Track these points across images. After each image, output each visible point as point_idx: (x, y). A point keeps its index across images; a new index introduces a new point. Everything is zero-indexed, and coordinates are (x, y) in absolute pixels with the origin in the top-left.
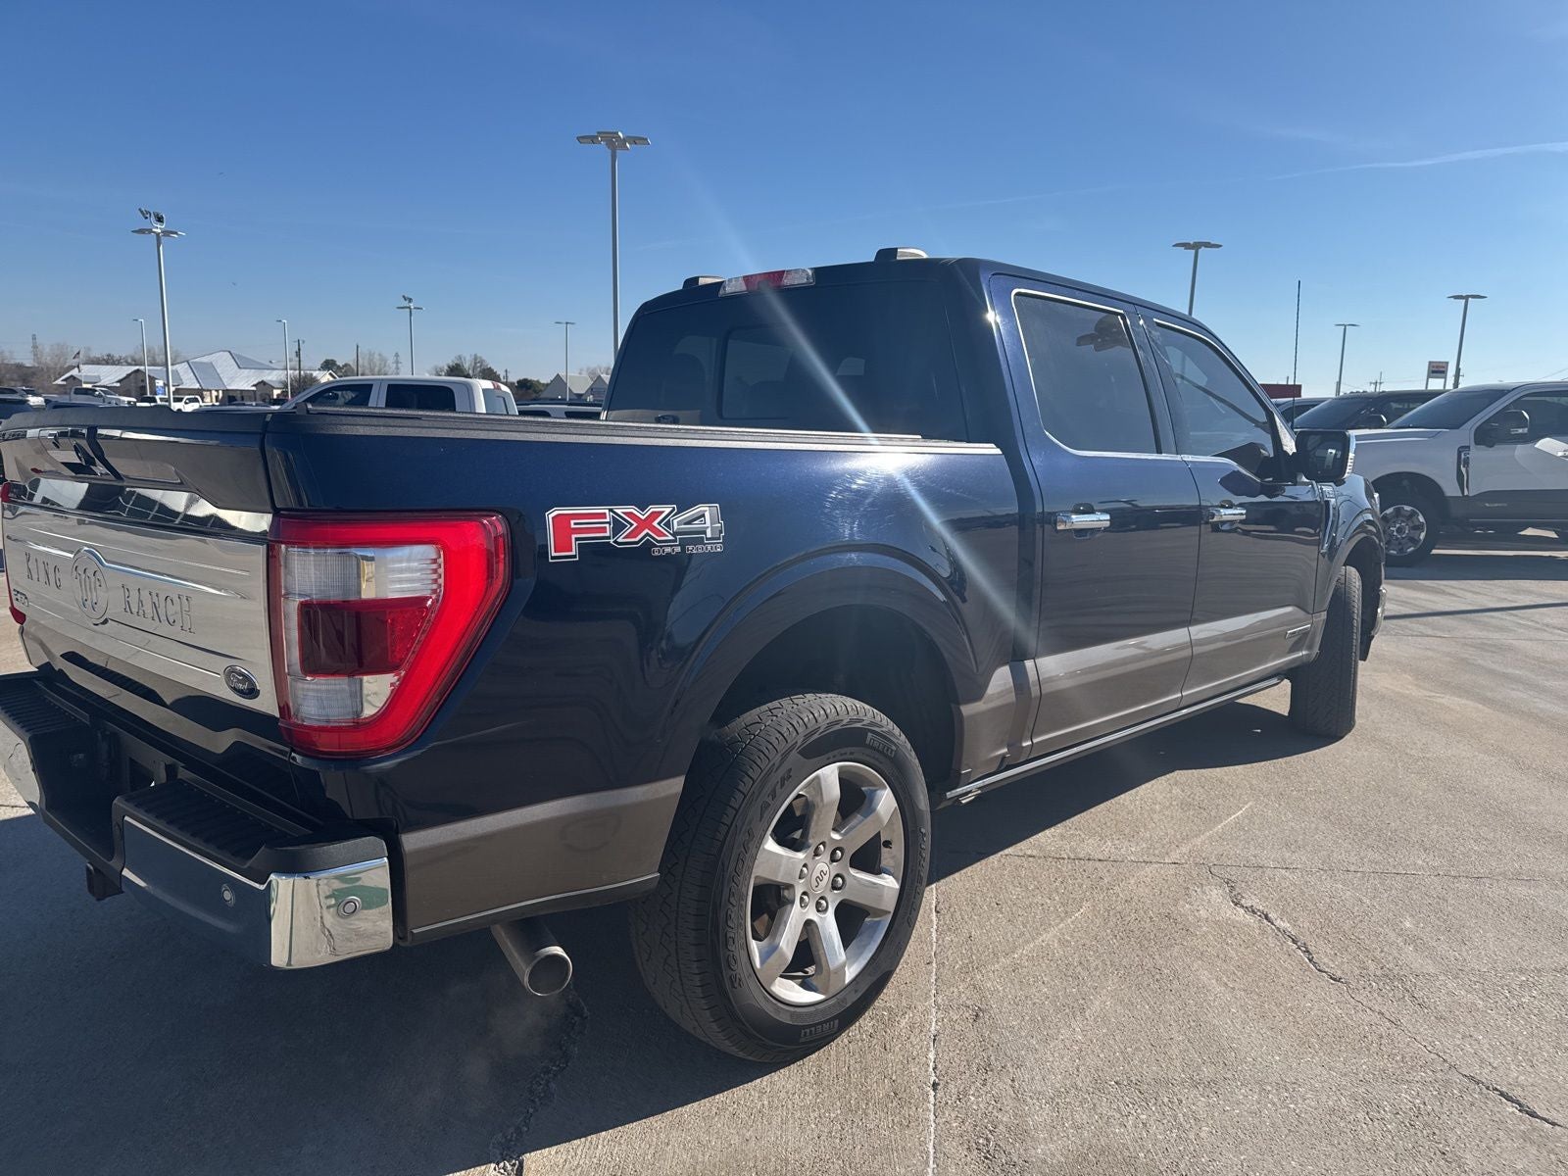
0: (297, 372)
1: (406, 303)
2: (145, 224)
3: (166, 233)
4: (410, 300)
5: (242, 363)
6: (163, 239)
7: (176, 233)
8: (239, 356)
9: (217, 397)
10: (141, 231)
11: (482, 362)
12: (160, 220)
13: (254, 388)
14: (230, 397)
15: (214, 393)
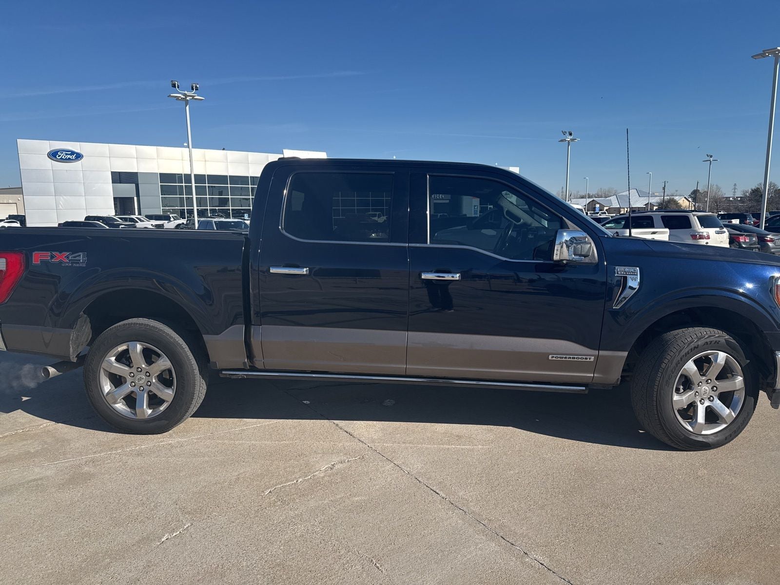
0: (663, 197)
1: (708, 158)
2: (563, 137)
3: (572, 140)
4: (711, 157)
5: (641, 194)
6: (571, 143)
7: (576, 139)
8: (640, 191)
9: (627, 211)
10: (562, 141)
11: (775, 185)
12: (571, 134)
13: (645, 206)
14: (633, 210)
15: (626, 209)
